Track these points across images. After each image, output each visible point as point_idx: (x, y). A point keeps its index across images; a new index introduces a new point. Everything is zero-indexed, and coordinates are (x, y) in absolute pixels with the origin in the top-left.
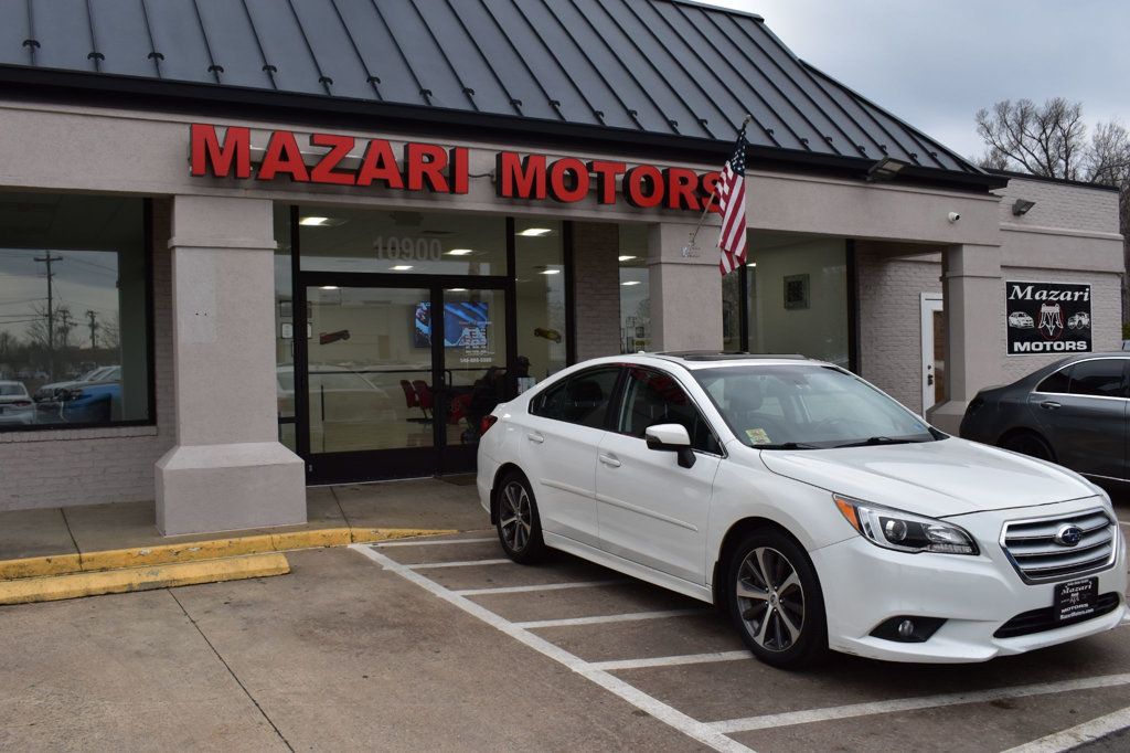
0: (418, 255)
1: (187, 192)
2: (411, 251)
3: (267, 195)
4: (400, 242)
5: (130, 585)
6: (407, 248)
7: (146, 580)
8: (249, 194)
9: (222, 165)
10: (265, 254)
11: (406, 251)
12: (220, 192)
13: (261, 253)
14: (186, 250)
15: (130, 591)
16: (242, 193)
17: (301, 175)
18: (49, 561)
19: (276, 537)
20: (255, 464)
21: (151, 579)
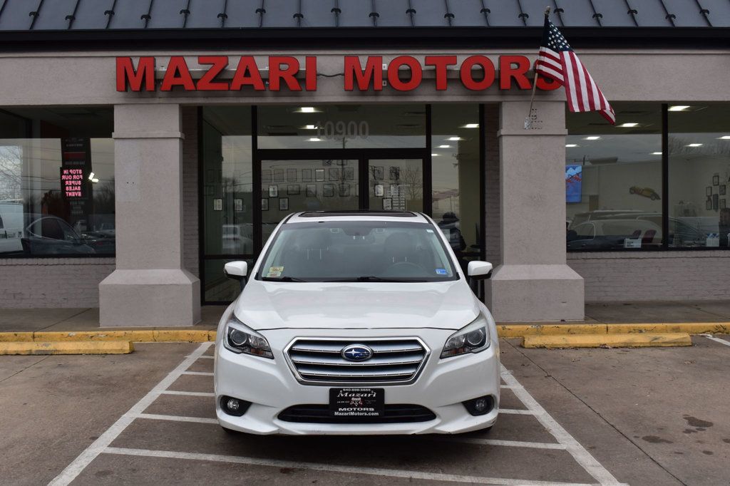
0: (349, 133)
1: (121, 103)
2: (344, 130)
3: (174, 100)
4: (335, 125)
5: (31, 351)
6: (341, 128)
7: (40, 348)
8: (161, 101)
9: (136, 83)
10: (173, 141)
11: (340, 132)
12: (143, 101)
13: (169, 141)
14: (121, 141)
15: (30, 354)
16: (157, 100)
17: (190, 86)
18: (16, 335)
19: (156, 332)
20: (157, 283)
21: (44, 348)
